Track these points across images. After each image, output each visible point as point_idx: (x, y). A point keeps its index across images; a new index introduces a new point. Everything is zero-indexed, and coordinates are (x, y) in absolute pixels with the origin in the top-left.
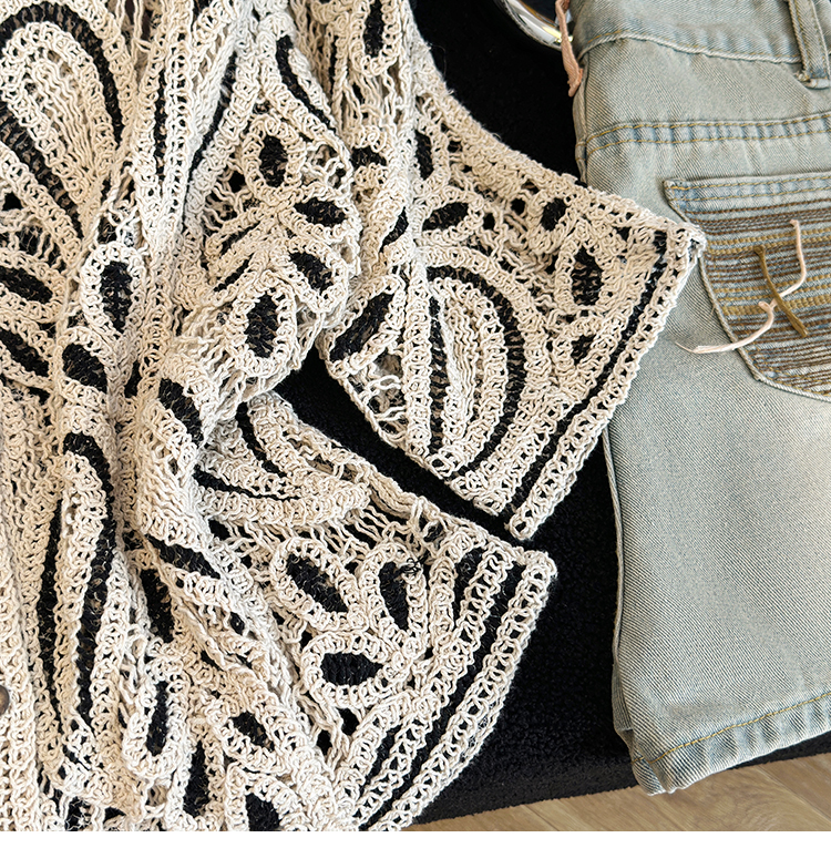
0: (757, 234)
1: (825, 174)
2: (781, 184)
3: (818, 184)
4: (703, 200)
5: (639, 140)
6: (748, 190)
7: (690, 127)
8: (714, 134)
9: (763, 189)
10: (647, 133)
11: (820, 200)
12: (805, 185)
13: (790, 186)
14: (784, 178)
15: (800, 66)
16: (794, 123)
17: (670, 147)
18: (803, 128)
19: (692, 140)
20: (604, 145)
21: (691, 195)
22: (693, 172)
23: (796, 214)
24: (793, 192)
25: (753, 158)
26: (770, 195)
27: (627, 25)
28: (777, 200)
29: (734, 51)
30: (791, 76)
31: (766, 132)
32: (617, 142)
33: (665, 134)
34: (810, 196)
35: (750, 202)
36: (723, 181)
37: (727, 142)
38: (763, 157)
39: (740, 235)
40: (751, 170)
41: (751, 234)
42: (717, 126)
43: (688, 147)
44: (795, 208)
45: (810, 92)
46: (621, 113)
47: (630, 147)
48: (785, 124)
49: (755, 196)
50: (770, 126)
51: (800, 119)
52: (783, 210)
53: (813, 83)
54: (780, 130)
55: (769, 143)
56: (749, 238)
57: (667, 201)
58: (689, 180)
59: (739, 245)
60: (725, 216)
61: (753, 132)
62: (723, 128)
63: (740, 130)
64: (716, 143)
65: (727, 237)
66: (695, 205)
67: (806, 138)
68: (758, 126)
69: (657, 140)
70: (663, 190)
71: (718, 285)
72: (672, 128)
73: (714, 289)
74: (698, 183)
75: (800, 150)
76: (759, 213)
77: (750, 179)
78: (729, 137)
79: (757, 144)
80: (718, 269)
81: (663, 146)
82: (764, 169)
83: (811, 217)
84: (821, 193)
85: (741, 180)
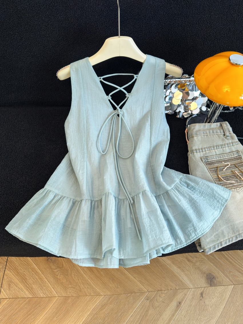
0: (217, 164)
1: (227, 154)
2: (220, 156)
3: (226, 156)
4: (208, 160)
6: (215, 158)
7: (205, 149)
8: (209, 150)
10: (198, 151)
11: (226, 158)
12: (224, 156)
13: (221, 156)
14: (220, 155)
15: (224, 135)
18: (224, 146)
19: (205, 151)
20: (191, 153)
21: (206, 159)
22: (206, 156)
23: (223, 161)
24: (222, 157)
25: (215, 152)
26: (219, 158)
27: (194, 134)
28: (220, 159)
29: (214, 133)
30: (223, 137)
32: (193, 153)
33: (201, 151)
34: (225, 158)
35: (215, 159)
36: (210, 157)
37: (211, 151)
38: (217, 152)
39: (215, 165)
40: (215, 154)
41: (216, 164)
42: (209, 148)
43: (205, 152)
44: (222, 160)
45: (226, 140)
46: (194, 148)
47: (195, 154)
48: (221, 146)
49: (216, 158)
50: (218, 146)
52: (221, 160)
53: (227, 138)
54: (220, 147)
55: (218, 149)
56: (216, 165)
57: (202, 161)
60: (212, 162)
61: (215, 148)
63: (213, 148)
64: (209, 151)
65: (213, 165)
66: (207, 161)
67: (225, 148)
68: (216, 147)
70: (201, 159)
71: (212, 173)
72: (202, 150)
75: (223, 150)
76: (217, 161)
77: (215, 156)
78: (211, 150)
79: (216, 150)
80: (212, 170)
81: (201, 153)
82: (217, 154)
83: (225, 161)
84: (226, 157)
85: (213, 156)
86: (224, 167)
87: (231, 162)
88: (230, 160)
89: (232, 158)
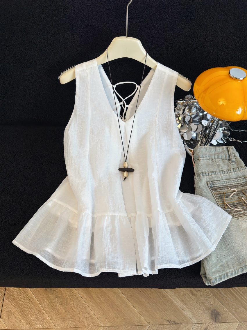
0: (223, 190)
1: (233, 180)
3: (232, 181)
4: (214, 185)
5: (203, 176)
6: (221, 183)
7: (211, 173)
9: (223, 183)
10: (204, 174)
12: (230, 182)
13: (228, 182)
14: (227, 180)
15: (230, 160)
16: (229, 171)
17: (208, 176)
19: (212, 175)
20: (198, 177)
21: (212, 184)
23: (229, 187)
26: (225, 183)
27: (201, 157)
29: (219, 158)
30: (228, 162)
31: (224, 173)
32: (200, 176)
34: (231, 184)
35: (222, 185)
36: (217, 181)
37: (217, 175)
38: (223, 177)
39: (221, 190)
40: (221, 179)
45: (231, 165)
46: (200, 171)
48: (227, 171)
50: (224, 171)
51: (229, 170)
52: (227, 186)
53: (232, 163)
57: (208, 185)
58: (212, 181)
59: (220, 192)
60: (218, 187)
61: (222, 173)
62: (216, 173)
63: (219, 173)
64: (215, 175)
65: (218, 191)
66: (212, 186)
67: (230, 173)
69: (206, 175)
70: (207, 183)
71: (218, 199)
72: (208, 173)
73: (217, 200)
74: (213, 182)
75: (229, 175)
77: (221, 181)
79: (222, 175)
80: (217, 196)
81: (207, 176)
82: (224, 179)
83: (232, 187)
84: (233, 183)
85: (220, 181)
86: (231, 193)
87: (238, 188)
88: (236, 186)
89: (239, 184)
